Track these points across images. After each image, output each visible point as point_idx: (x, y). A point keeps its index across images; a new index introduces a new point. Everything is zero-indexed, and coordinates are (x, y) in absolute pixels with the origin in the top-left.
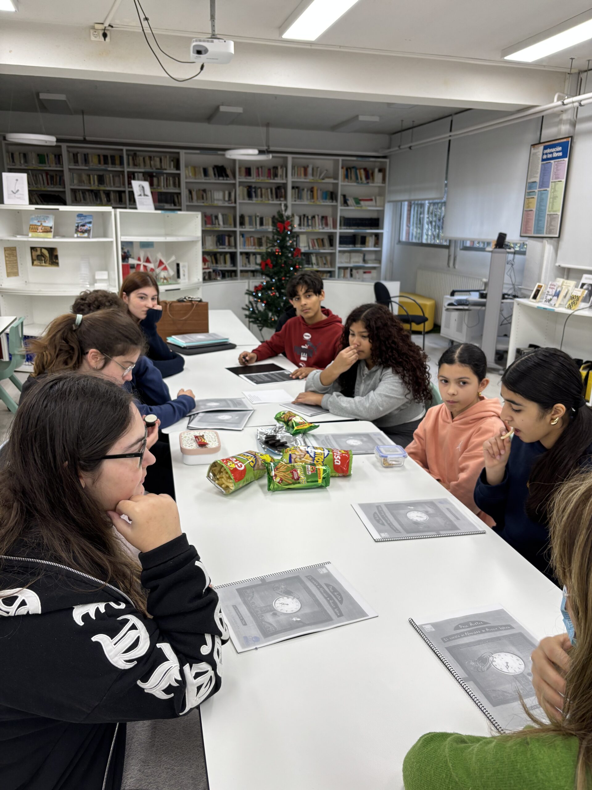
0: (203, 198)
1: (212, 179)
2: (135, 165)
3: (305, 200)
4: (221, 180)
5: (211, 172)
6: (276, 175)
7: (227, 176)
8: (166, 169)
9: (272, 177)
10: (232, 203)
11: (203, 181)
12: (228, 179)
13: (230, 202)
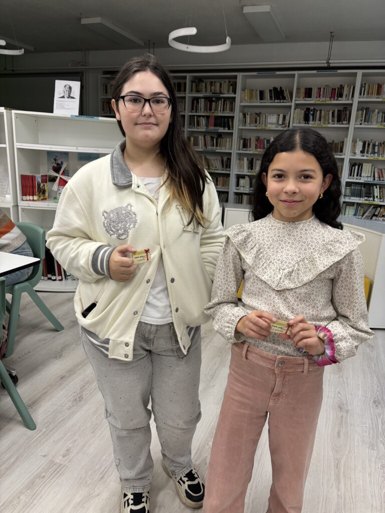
0: (256, 122)
1: (267, 102)
2: (198, 91)
3: (374, 123)
4: (277, 103)
5: (267, 95)
6: (341, 95)
7: (284, 98)
8: (224, 94)
9: (336, 98)
10: (286, 127)
11: (258, 104)
12: (284, 101)
13: (284, 126)
